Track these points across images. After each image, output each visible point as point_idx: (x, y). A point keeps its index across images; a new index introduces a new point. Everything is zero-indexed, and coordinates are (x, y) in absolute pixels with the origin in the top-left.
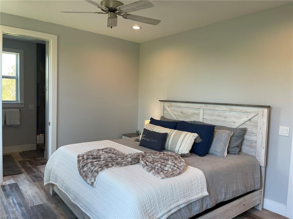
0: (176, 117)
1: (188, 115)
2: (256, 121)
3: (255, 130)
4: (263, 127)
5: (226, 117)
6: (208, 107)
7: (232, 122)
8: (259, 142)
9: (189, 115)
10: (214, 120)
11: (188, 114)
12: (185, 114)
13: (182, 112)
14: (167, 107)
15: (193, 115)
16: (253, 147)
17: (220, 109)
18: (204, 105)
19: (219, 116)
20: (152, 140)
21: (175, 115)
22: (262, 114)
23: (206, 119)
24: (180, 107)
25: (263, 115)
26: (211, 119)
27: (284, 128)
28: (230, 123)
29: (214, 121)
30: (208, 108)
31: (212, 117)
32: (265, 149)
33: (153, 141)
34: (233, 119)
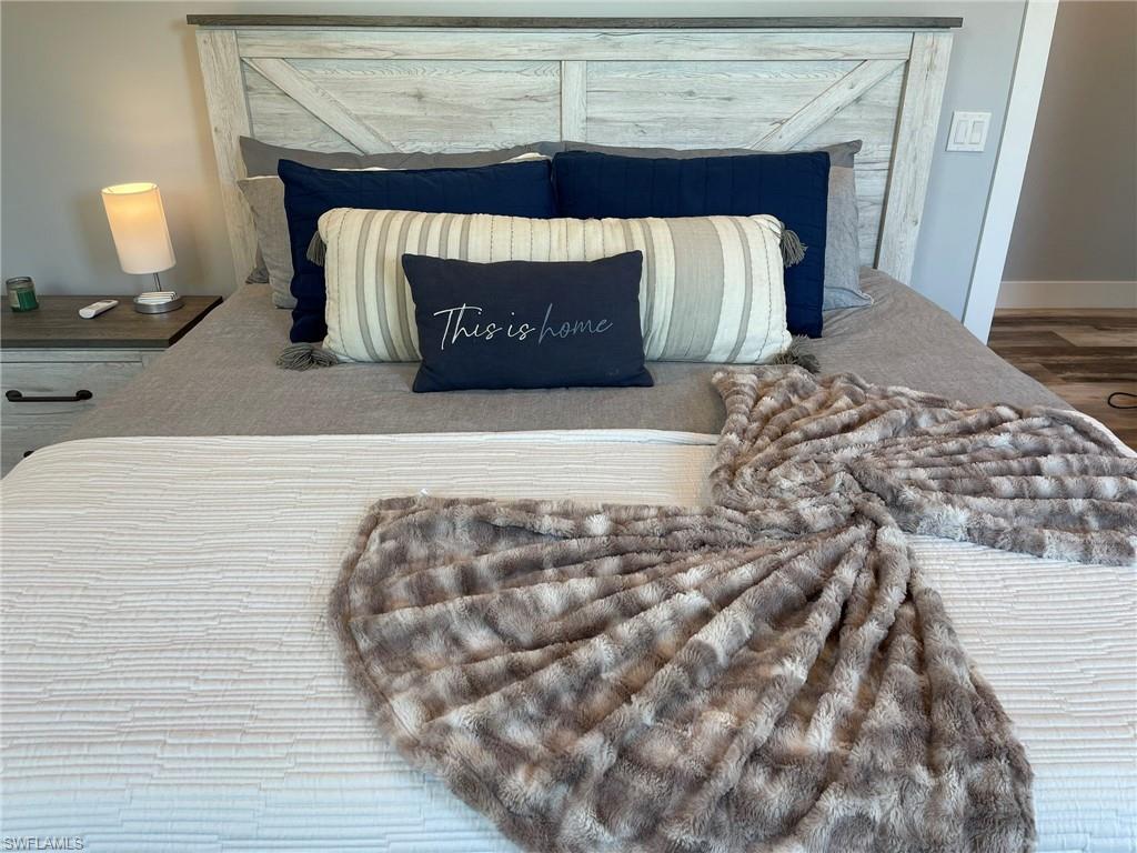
0: (377, 135)
1: (468, 109)
2: (886, 102)
3: (879, 144)
4: (924, 125)
5: (729, 99)
6: (616, 46)
7: (766, 120)
8: (899, 199)
9: (479, 112)
10: (654, 121)
11: (470, 101)
12: (444, 105)
13: (419, 97)
14: (272, 68)
15: (513, 104)
16: (862, 227)
17: (702, 55)
18: (590, 35)
19: (691, 93)
20: (555, 323)
21: (358, 118)
22: (927, 59)
23: (604, 121)
24: (399, 58)
25: (931, 67)
26: (640, 117)
27: (973, 116)
28: (753, 128)
29: (660, 125)
30: (621, 55)
31: (647, 107)
32: (919, 223)
33: (565, 329)
34: (773, 106)
